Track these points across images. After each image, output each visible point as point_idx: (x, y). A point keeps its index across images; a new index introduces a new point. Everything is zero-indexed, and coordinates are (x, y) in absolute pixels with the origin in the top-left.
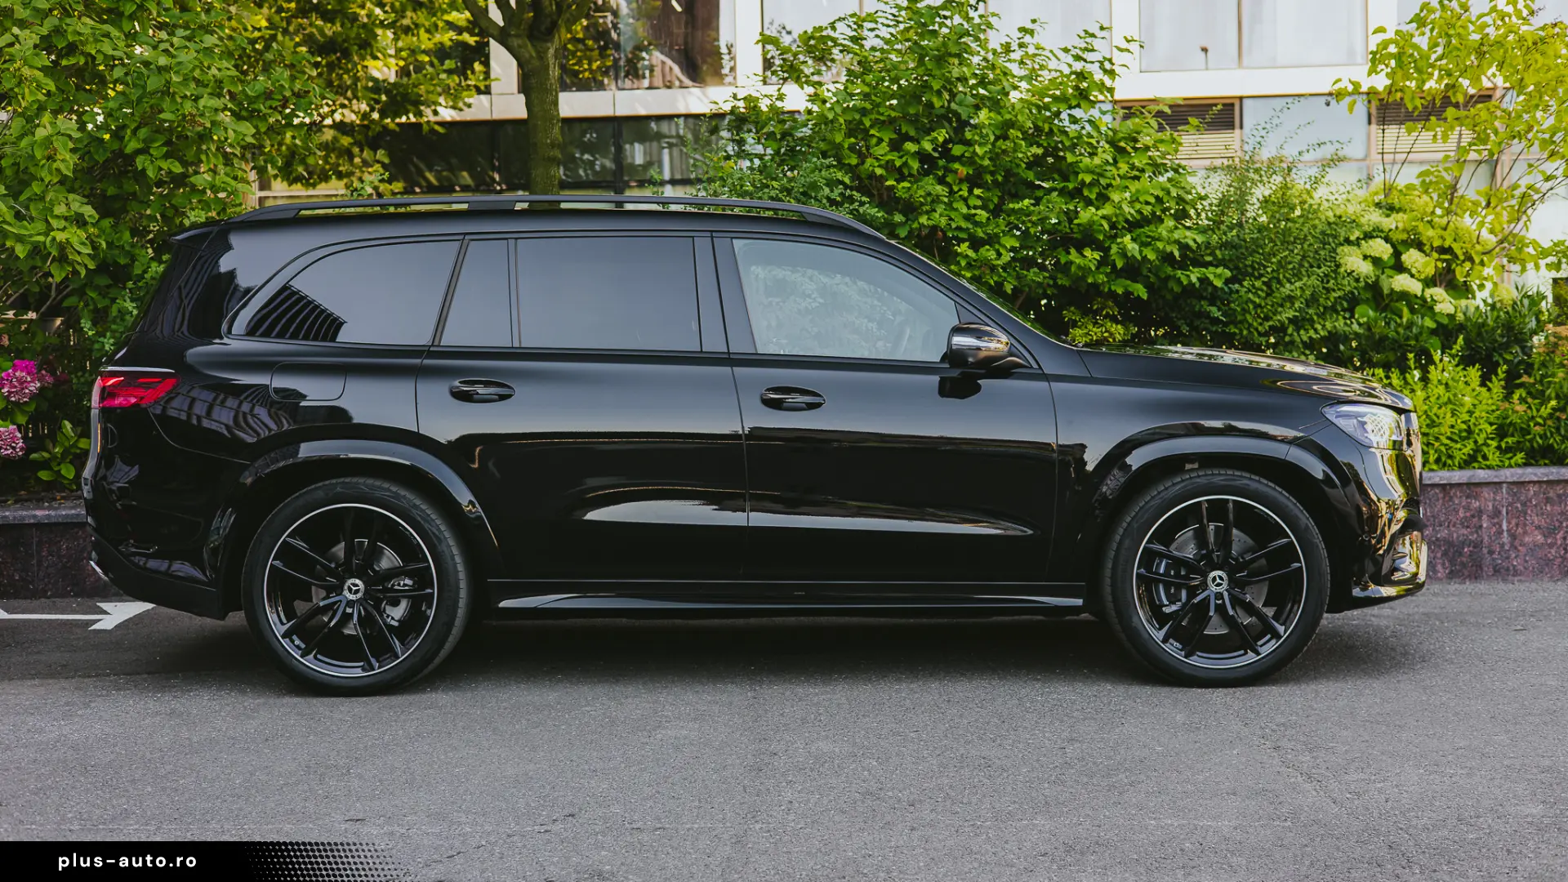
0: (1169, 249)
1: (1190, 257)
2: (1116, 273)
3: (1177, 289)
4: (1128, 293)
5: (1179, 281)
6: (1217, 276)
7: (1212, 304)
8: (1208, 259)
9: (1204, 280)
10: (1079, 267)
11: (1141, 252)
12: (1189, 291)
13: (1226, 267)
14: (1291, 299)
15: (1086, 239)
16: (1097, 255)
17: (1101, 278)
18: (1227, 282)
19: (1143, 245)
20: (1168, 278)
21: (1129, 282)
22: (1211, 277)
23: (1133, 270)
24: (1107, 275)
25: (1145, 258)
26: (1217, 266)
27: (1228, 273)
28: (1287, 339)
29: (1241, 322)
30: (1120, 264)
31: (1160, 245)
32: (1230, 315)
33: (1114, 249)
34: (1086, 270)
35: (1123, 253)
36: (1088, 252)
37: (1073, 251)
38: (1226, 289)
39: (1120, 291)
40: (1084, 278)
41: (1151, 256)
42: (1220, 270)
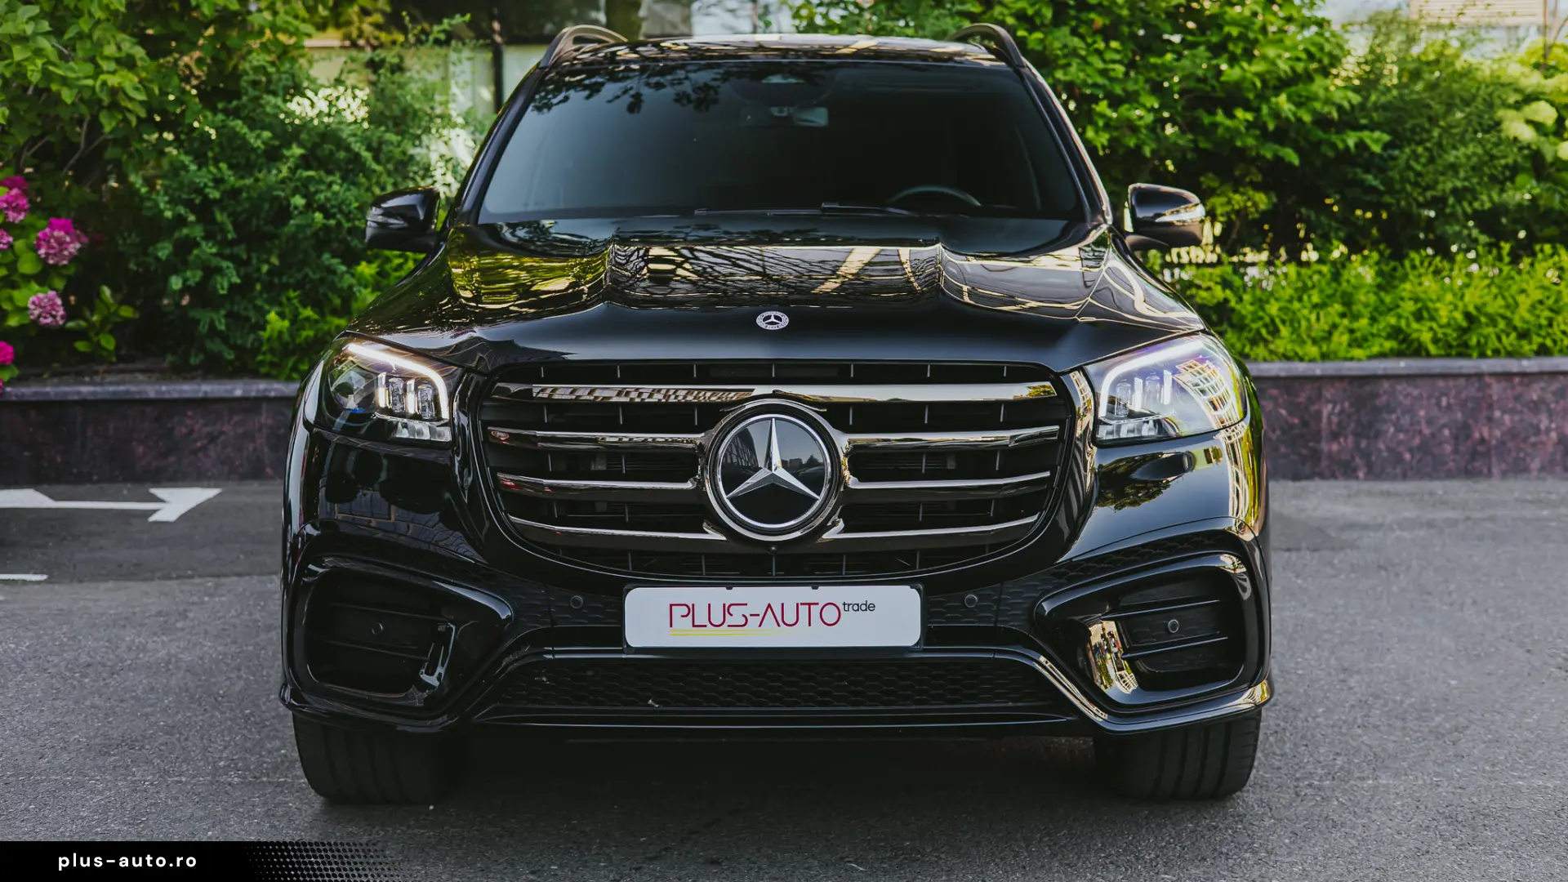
0: (1326, 109)
1: (1348, 120)
2: (1266, 136)
3: (1331, 154)
4: (1279, 160)
5: (1333, 146)
6: (1376, 141)
7: (1367, 171)
8: (1364, 121)
9: (1361, 145)
10: (1228, 129)
11: (1295, 114)
12: (1345, 156)
13: (1383, 131)
14: (1454, 168)
15: (1233, 97)
16: (1250, 116)
17: (1251, 141)
18: (1386, 146)
19: (1299, 105)
20: (1320, 143)
21: (1277, 147)
22: (1368, 142)
23: (1284, 132)
24: (1256, 138)
25: (1299, 120)
26: (1372, 130)
27: (1386, 138)
28: (1448, 210)
29: (1399, 192)
30: (1271, 126)
31: (1317, 105)
32: (1388, 182)
33: (1265, 110)
34: (1236, 132)
35: (1276, 114)
36: (1240, 114)
37: (1220, 112)
38: (1385, 155)
39: (1269, 155)
40: (1232, 140)
41: (1307, 118)
42: (1377, 134)
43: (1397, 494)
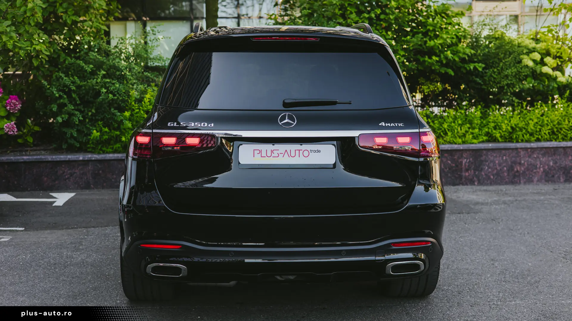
0: (464, 56)
1: (471, 59)
2: (442, 65)
3: (464, 71)
4: (446, 73)
5: (466, 69)
6: (480, 67)
7: (477, 77)
8: (476, 60)
9: (475, 68)
10: (429, 63)
11: (452, 58)
12: (469, 72)
13: (482, 63)
14: (507, 76)
15: (431, 52)
16: (437, 59)
17: (437, 67)
18: (484, 69)
19: (454, 54)
20: (461, 67)
21: (446, 69)
22: (477, 67)
23: (449, 64)
24: (439, 66)
25: (454, 60)
26: (479, 63)
27: (483, 66)
28: (505, 91)
29: (488, 84)
30: (444, 62)
31: (461, 55)
32: (484, 81)
33: (442, 56)
34: (433, 64)
35: (446, 58)
36: (434, 58)
37: (427, 57)
38: (483, 72)
39: (443, 72)
40: (431, 67)
41: (457, 59)
42: (480, 64)
43: (490, 191)
